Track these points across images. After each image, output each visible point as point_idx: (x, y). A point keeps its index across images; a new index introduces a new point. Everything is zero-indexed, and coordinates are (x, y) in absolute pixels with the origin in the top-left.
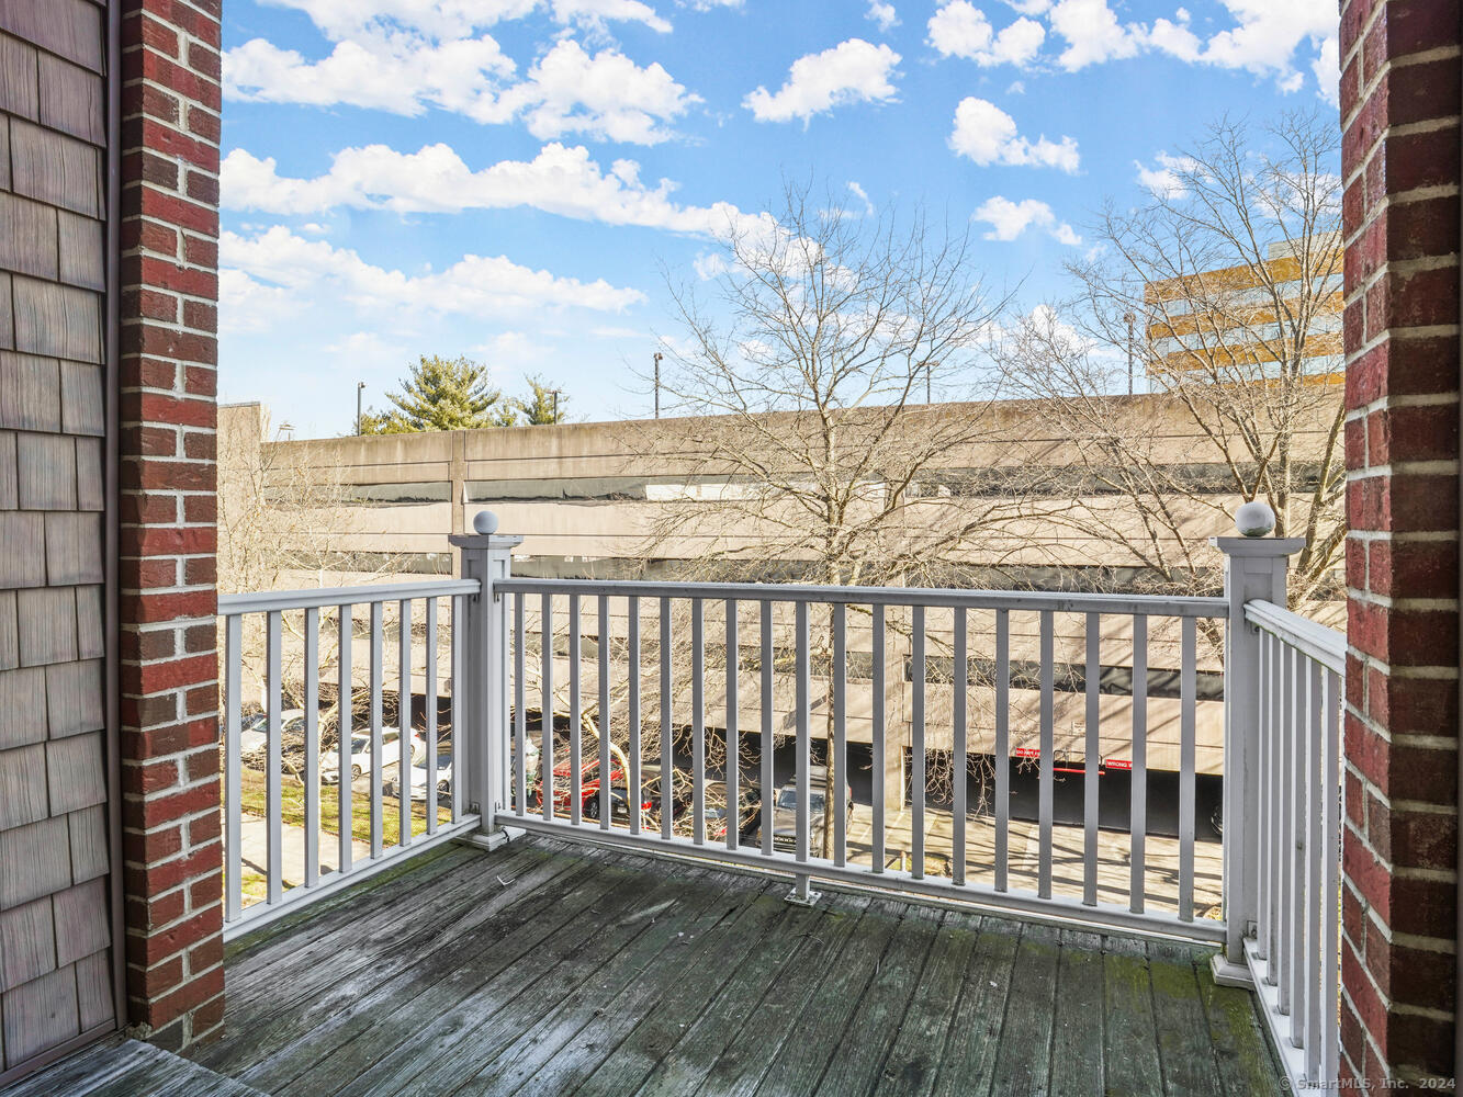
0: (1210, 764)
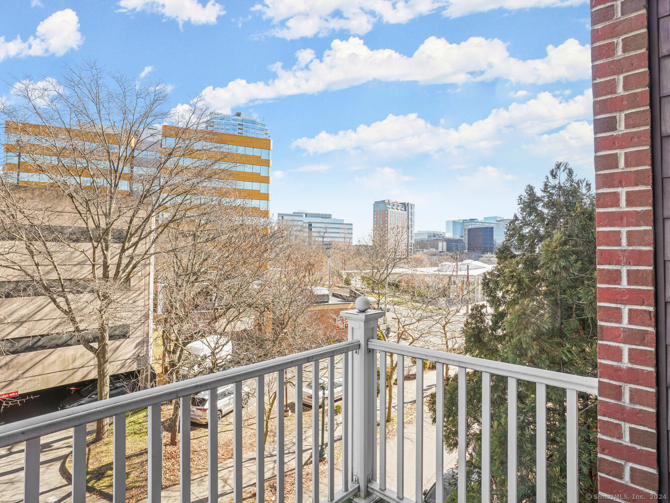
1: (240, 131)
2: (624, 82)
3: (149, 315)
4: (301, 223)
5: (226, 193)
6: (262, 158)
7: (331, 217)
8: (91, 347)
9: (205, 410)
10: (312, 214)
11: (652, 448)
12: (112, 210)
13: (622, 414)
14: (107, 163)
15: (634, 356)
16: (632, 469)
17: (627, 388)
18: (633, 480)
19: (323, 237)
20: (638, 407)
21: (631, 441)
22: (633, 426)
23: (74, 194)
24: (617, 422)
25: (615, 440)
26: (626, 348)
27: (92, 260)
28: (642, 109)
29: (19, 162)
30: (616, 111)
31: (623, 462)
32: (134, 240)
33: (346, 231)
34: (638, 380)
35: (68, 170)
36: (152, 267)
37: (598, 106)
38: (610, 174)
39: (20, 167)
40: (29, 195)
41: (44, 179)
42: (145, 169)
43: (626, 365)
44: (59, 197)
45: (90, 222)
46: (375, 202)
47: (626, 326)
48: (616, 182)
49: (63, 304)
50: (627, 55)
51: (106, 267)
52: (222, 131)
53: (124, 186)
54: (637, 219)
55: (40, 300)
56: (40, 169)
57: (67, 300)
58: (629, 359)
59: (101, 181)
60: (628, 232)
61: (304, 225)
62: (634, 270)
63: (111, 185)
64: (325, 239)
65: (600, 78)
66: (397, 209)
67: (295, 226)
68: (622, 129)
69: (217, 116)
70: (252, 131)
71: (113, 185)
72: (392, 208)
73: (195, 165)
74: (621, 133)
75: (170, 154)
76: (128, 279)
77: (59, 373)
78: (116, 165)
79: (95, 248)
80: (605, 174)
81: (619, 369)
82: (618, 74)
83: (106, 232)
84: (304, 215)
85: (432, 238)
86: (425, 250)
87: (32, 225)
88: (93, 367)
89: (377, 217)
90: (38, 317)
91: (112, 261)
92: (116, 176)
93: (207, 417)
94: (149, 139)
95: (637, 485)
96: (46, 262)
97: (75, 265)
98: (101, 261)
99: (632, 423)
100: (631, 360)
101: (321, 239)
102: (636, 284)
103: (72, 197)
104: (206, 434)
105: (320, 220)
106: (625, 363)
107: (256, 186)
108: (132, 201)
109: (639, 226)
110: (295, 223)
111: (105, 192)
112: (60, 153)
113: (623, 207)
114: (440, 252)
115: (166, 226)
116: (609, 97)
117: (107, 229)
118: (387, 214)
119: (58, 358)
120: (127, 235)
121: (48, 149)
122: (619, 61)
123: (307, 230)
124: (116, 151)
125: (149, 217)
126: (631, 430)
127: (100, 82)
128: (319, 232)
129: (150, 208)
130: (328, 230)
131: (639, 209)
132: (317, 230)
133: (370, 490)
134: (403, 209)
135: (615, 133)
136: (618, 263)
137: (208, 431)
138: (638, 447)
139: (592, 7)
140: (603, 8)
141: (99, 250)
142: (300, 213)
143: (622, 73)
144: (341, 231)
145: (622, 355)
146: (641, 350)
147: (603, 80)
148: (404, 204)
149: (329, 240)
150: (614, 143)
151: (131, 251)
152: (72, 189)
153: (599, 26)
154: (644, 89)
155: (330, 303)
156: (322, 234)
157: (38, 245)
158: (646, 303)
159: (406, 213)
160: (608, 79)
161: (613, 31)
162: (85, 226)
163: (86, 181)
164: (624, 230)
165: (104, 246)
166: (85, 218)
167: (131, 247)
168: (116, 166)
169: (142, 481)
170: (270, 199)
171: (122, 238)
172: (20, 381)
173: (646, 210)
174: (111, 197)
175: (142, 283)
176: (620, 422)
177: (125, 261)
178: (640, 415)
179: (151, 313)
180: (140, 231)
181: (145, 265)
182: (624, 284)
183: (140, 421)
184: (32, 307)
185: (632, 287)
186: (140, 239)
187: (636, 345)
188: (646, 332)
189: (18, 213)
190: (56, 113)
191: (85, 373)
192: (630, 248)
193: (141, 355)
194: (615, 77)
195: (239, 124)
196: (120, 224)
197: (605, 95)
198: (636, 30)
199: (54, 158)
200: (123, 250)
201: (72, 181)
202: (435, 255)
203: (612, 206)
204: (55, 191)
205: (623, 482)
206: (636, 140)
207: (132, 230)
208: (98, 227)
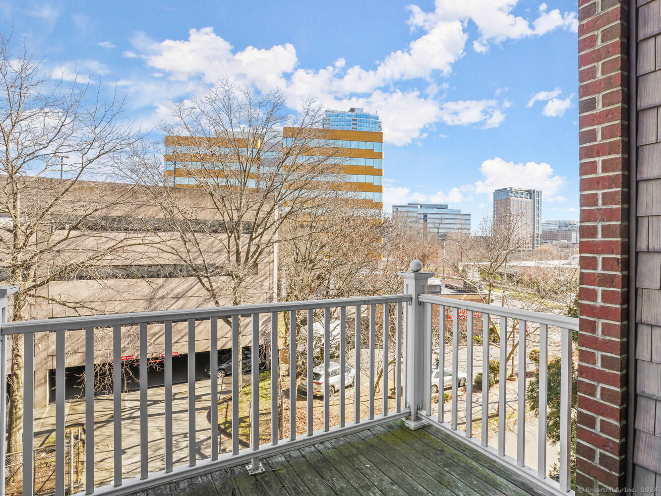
0: (205, 347)
1: (354, 126)
2: (602, 68)
3: (273, 297)
4: (415, 215)
5: (338, 186)
6: (375, 151)
7: (447, 208)
8: (228, 321)
9: (320, 384)
10: (427, 205)
11: (617, 371)
12: (242, 205)
13: (596, 344)
14: (238, 164)
15: (606, 297)
16: (602, 389)
17: (600, 323)
18: (602, 397)
19: (438, 228)
20: (608, 338)
21: (602, 366)
22: (603, 353)
23: (213, 192)
24: (592, 351)
25: (590, 366)
26: (599, 290)
27: (227, 247)
28: (615, 89)
29: (175, 169)
30: (595, 93)
31: (596, 384)
32: (260, 230)
33: (463, 222)
34: (608, 316)
35: (209, 173)
36: (276, 255)
37: (582, 90)
38: (590, 146)
39: (176, 173)
40: (182, 194)
41: (191, 181)
42: (267, 168)
43: (600, 304)
44: (203, 195)
45: (226, 215)
46: (496, 191)
47: (600, 272)
48: (595, 153)
49: (207, 285)
50: (605, 44)
51: (238, 253)
52: (338, 128)
53: (252, 184)
54: (611, 182)
55: (192, 280)
56: (189, 174)
57: (210, 282)
58: (602, 299)
59: (233, 181)
60: (603, 194)
61: (419, 216)
62: (607, 225)
63: (241, 183)
64: (440, 231)
65: (584, 66)
66: (521, 197)
67: (410, 217)
68: (600, 108)
69: (332, 113)
70: (366, 125)
71: (243, 184)
72: (515, 196)
73: (309, 161)
74: (599, 111)
75: (288, 154)
76: (255, 265)
77: (205, 341)
78: (244, 165)
79: (229, 237)
80: (586, 147)
81: (594, 308)
82: (598, 61)
83: (238, 223)
84: (419, 206)
85: (564, 229)
86: (554, 242)
87: (185, 219)
88: (229, 338)
89: (497, 206)
90: (189, 294)
91: (243, 250)
92: (245, 176)
93: (322, 391)
94: (270, 141)
95: (605, 401)
96: (195, 249)
97: (215, 252)
98: (234, 249)
99: (602, 351)
100: (603, 300)
101: (436, 230)
102: (608, 236)
103: (212, 195)
104: (320, 405)
105: (435, 211)
106: (599, 302)
107: (369, 179)
108: (257, 196)
109: (611, 188)
110: (410, 214)
111: (237, 189)
112: (202, 160)
113: (600, 173)
114: (573, 244)
115: (285, 217)
116: (590, 81)
117: (239, 221)
118: (510, 203)
119: (205, 329)
120: (254, 226)
121: (194, 156)
122: (598, 50)
123: (422, 221)
124: (245, 153)
125: (272, 209)
126: (603, 357)
127: (231, 97)
128: (434, 223)
129: (273, 203)
130: (444, 221)
131: (611, 174)
132: (432, 221)
133: (419, 416)
134: (528, 197)
135: (594, 112)
136: (595, 220)
137: (323, 403)
138: (607, 371)
139: (579, 6)
140: (588, 6)
141: (232, 239)
142: (415, 204)
143: (600, 60)
144: (458, 222)
145: (597, 296)
146: (611, 291)
147: (586, 67)
148: (529, 191)
149: (444, 231)
150: (594, 120)
151: (258, 239)
152: (212, 187)
153: (584, 22)
154: (617, 72)
155: (442, 293)
156: (437, 225)
157: (189, 235)
158: (615, 251)
159: (531, 201)
160: (590, 66)
161: (594, 26)
162: (221, 219)
163: (222, 181)
164: (600, 193)
165: (236, 236)
166: (222, 212)
167: (257, 237)
168: (245, 167)
169: (267, 435)
170: (383, 191)
171: (250, 229)
172: (179, 344)
173: (617, 175)
174: (241, 194)
175: (268, 268)
176: (594, 351)
177: (253, 249)
178: (609, 344)
179: (275, 296)
180: (264, 223)
181: (269, 253)
182: (599, 237)
183: (266, 387)
184: (185, 286)
185: (605, 239)
186: (265, 229)
187: (607, 287)
188: (615, 276)
189: (175, 209)
190: (200, 127)
191: (224, 343)
192: (604, 207)
193: (267, 332)
194: (596, 64)
195: (353, 120)
196: (249, 217)
197: (588, 80)
198: (612, 22)
199: (199, 163)
200: (251, 239)
201: (212, 182)
202: (567, 247)
203: (591, 173)
204: (200, 191)
205: (595, 399)
206: (610, 116)
207: (258, 221)
208: (232, 219)
